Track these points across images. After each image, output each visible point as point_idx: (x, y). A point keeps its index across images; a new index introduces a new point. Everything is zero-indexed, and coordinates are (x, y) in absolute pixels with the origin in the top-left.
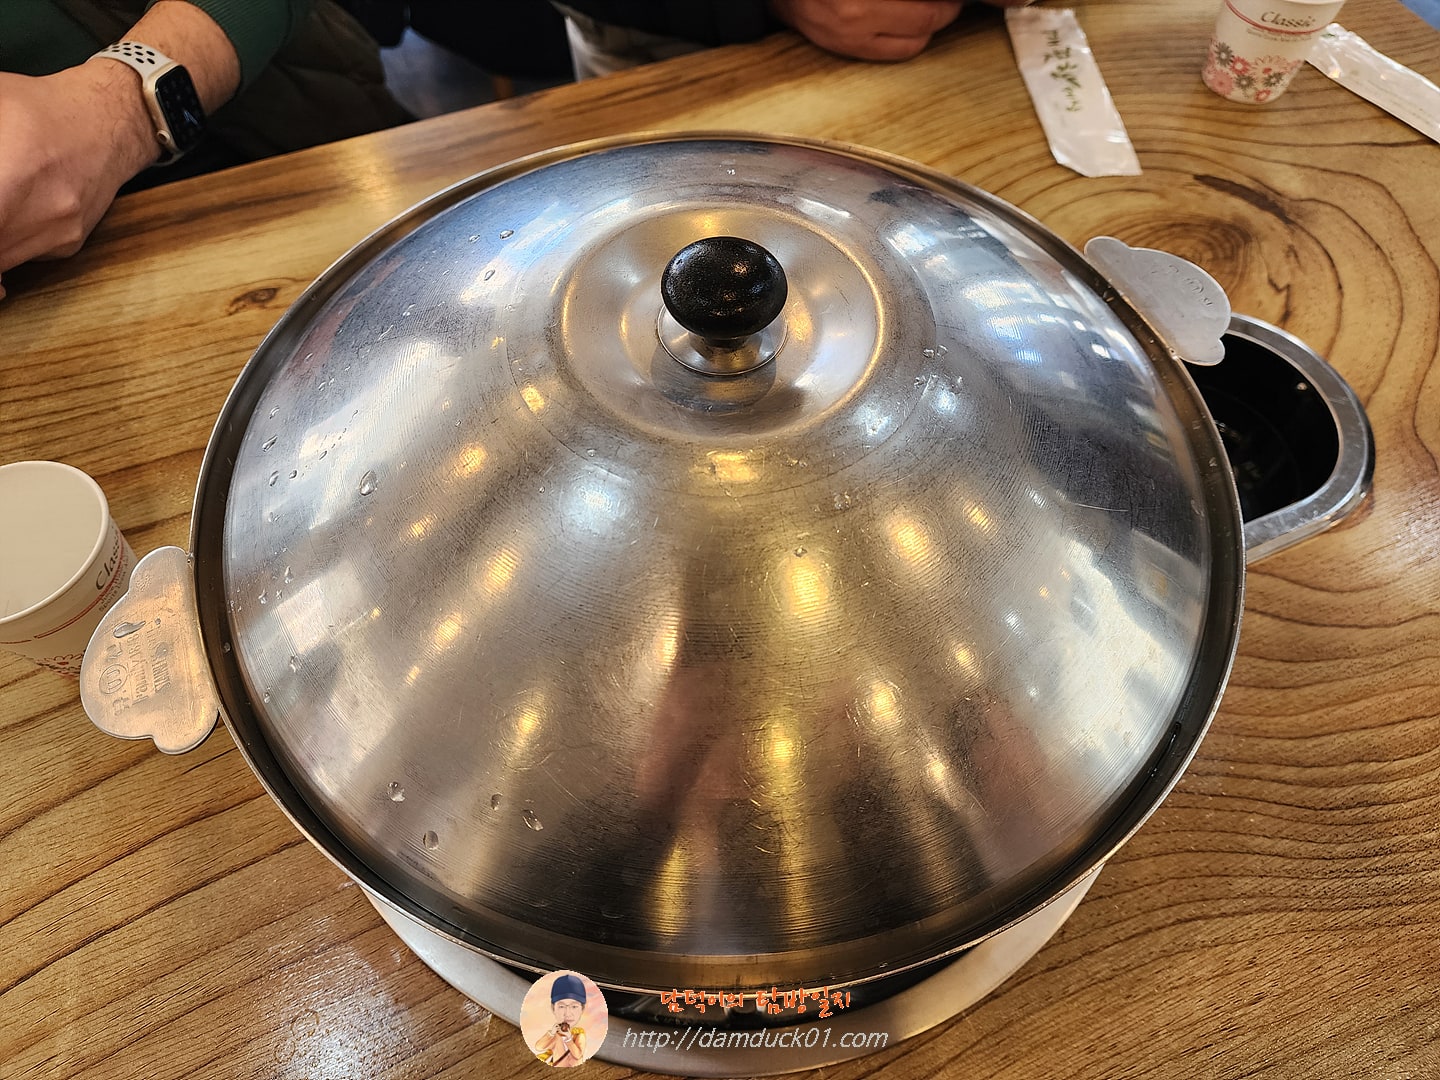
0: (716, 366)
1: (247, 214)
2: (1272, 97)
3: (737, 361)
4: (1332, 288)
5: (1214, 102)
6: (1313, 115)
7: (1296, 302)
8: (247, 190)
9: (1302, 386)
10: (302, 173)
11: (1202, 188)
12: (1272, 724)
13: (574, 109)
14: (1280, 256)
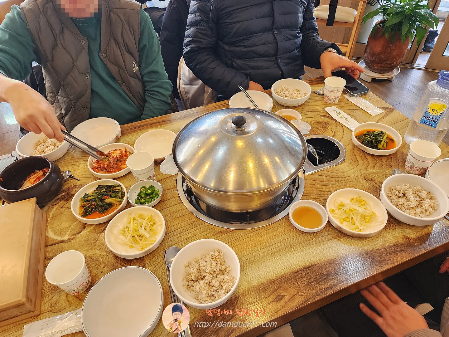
0: (238, 130)
1: (162, 123)
2: (335, 103)
3: (240, 129)
4: (342, 131)
5: (325, 103)
6: (343, 105)
7: (335, 133)
8: (161, 120)
9: (335, 146)
10: (168, 118)
11: (322, 117)
12: (324, 190)
13: (215, 107)
14: (334, 127)
